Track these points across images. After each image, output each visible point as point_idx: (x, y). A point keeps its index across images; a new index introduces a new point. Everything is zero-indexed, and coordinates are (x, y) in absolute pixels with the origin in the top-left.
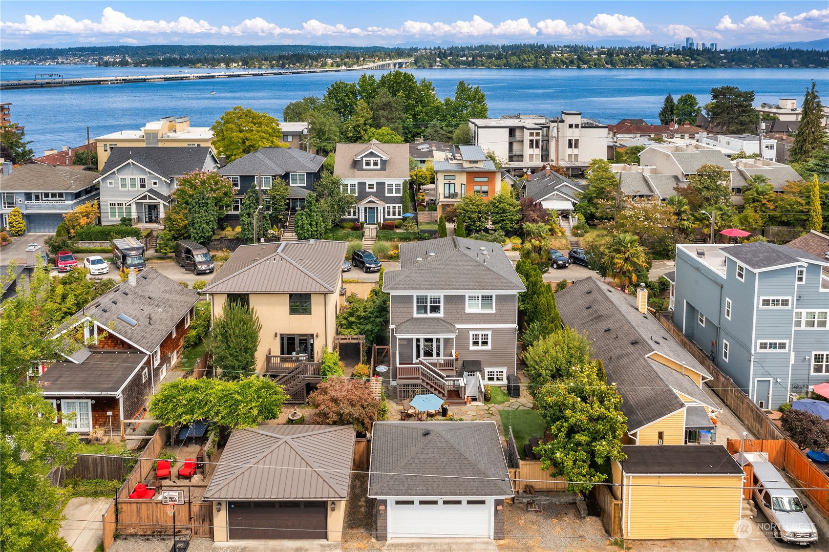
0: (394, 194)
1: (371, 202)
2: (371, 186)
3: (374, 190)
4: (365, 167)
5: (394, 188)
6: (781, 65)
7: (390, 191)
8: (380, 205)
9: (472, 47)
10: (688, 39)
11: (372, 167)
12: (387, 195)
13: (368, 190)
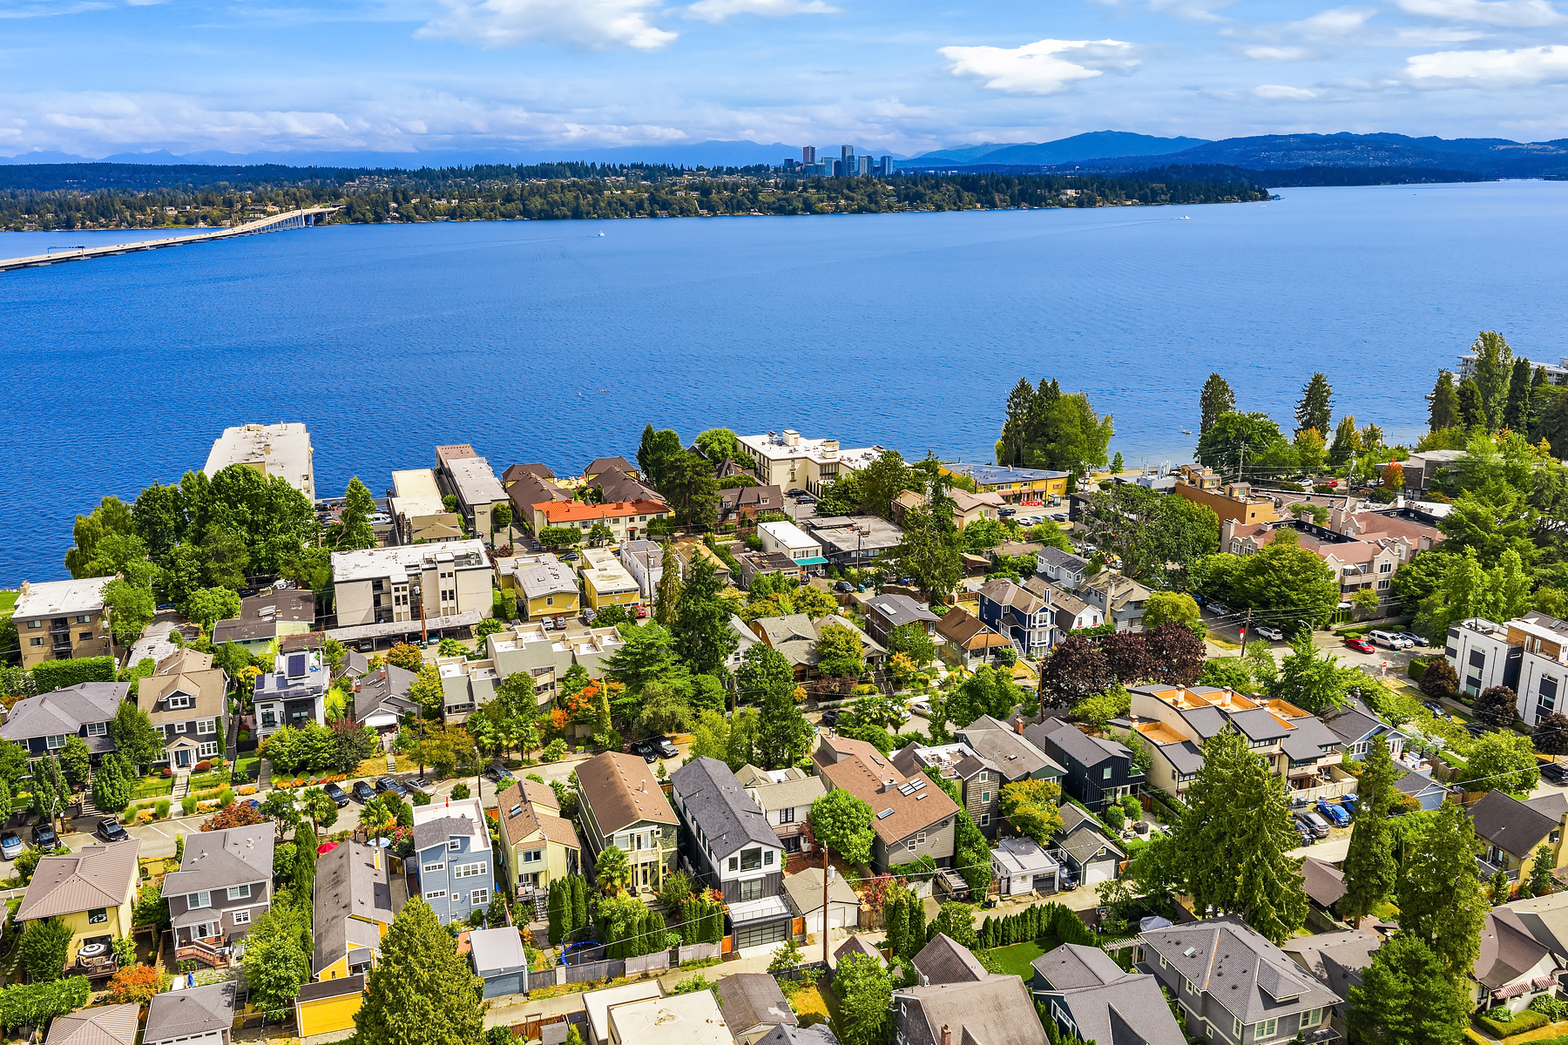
0: (207, 732)
1: (182, 745)
2: (180, 727)
3: (185, 731)
4: (172, 707)
5: (206, 726)
6: (979, 205)
7: (202, 729)
8: (192, 745)
9: (460, 168)
10: (844, 148)
11: (180, 706)
12: (199, 733)
13: (177, 732)
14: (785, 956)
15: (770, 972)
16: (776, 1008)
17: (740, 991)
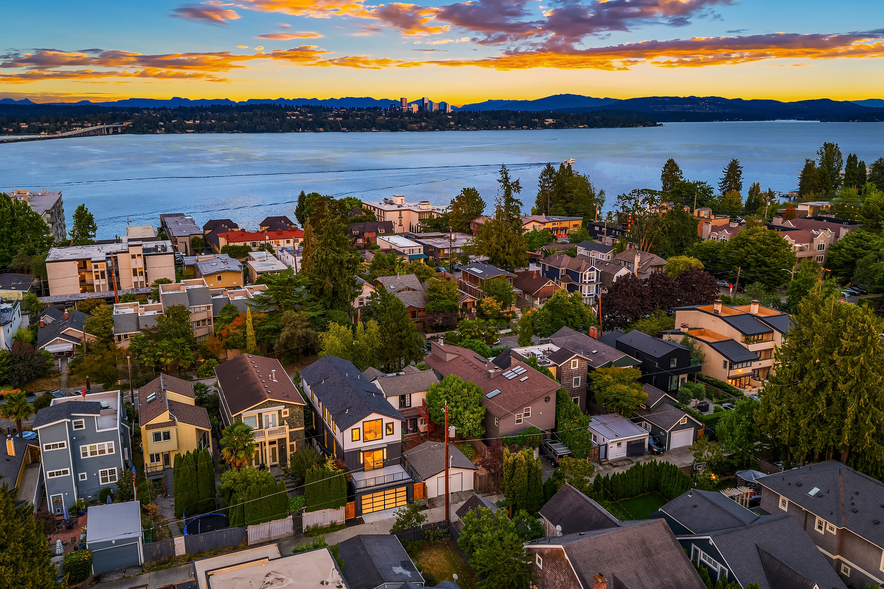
6: (500, 127)
14: (408, 517)
15: (393, 532)
16: (400, 568)
17: (362, 552)
